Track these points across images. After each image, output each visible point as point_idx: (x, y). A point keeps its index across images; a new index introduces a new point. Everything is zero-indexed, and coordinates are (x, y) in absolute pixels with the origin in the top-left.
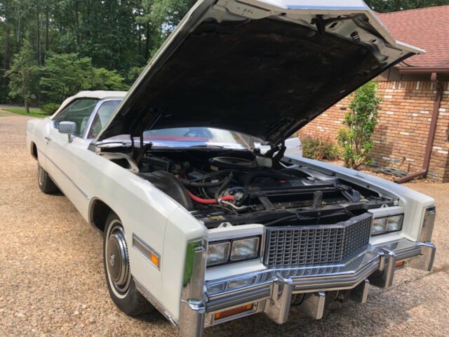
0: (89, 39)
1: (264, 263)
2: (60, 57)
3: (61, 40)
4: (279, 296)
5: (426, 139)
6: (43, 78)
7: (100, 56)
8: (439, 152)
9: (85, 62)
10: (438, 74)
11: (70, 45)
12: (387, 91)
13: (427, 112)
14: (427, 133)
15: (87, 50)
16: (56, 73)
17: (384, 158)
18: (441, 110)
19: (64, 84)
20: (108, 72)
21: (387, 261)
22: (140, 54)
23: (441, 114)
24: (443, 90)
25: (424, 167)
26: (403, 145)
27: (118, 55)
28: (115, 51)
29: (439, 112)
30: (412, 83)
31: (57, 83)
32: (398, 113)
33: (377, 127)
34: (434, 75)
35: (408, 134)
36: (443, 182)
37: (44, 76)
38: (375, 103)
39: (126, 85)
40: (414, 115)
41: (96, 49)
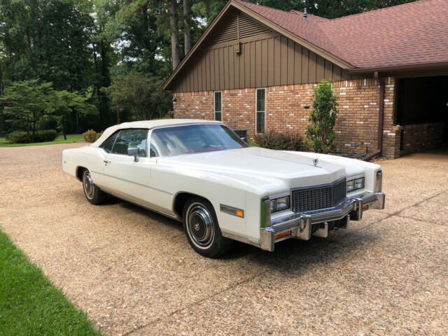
0: (45, 63)
1: (293, 211)
2: (21, 85)
3: (16, 67)
4: (305, 226)
5: (377, 125)
6: (6, 108)
7: (59, 79)
8: (389, 134)
9: (46, 86)
10: (379, 73)
11: (25, 71)
12: (341, 89)
13: (375, 104)
14: (377, 120)
15: (44, 74)
16: (19, 101)
17: (346, 145)
18: (385, 100)
19: (29, 111)
20: (70, 94)
21: (358, 205)
22: (97, 72)
23: (386, 103)
24: (385, 85)
25: (378, 148)
26: (360, 132)
27: (76, 75)
28: (71, 71)
29: (384, 102)
30: (360, 81)
31: (21, 111)
32: (352, 107)
33: (337, 119)
34: (376, 73)
35: (362, 123)
36: (395, 158)
37: (6, 105)
38: (334, 101)
39: (89, 105)
40: (366, 106)
41: (53, 71)
